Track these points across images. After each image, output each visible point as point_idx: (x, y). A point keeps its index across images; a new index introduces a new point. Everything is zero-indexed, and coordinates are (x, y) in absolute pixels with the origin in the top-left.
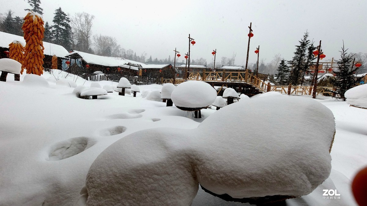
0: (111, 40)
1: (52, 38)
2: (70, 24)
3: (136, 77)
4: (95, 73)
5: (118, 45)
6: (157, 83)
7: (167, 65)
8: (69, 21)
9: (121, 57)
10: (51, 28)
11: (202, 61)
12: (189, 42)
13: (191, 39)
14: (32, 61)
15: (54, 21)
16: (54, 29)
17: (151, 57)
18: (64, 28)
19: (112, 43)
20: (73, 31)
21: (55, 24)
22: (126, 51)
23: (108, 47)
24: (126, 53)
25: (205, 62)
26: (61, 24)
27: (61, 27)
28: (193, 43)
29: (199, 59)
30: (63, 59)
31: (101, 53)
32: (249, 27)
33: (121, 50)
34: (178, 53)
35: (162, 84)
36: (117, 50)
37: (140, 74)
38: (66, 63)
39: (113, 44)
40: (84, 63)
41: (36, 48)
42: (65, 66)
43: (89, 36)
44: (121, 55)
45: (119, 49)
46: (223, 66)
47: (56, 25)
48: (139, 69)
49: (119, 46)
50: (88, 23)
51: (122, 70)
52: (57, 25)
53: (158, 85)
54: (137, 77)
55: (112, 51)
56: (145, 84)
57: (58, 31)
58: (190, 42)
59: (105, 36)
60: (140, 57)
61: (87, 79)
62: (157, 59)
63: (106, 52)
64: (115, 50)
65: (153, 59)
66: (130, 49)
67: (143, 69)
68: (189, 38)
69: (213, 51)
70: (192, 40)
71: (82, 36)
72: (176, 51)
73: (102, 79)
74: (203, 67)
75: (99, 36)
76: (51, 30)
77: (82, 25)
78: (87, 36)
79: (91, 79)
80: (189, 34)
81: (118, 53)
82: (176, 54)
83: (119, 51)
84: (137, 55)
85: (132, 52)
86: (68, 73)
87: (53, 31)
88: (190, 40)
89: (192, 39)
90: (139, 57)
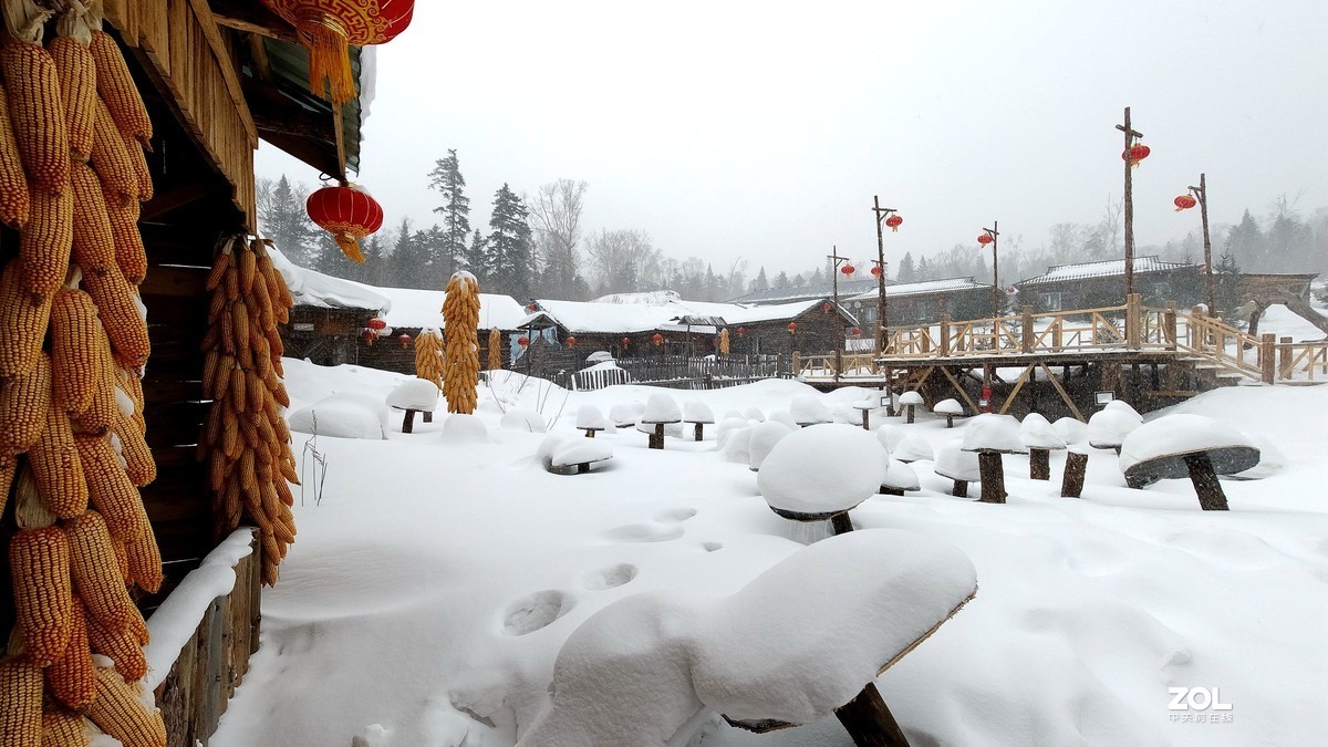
0: (635, 240)
1: (489, 268)
2: (529, 221)
3: (709, 357)
4: (590, 358)
5: (653, 251)
6: (779, 376)
7: (815, 302)
8: (526, 214)
9: (664, 288)
10: (486, 242)
11: (963, 256)
12: (879, 224)
13: (882, 213)
14: (459, 381)
15: (493, 223)
16: (492, 244)
17: (762, 273)
18: (513, 235)
19: (638, 249)
20: (535, 237)
21: (495, 230)
22: (680, 265)
23: (628, 263)
24: (681, 272)
25: (976, 259)
26: (508, 226)
27: (507, 234)
28: (895, 222)
29: (948, 249)
30: (514, 332)
31: (608, 284)
32: (1119, 127)
33: (664, 263)
34: (843, 264)
35: (796, 376)
36: (653, 266)
37: (725, 346)
38: (520, 342)
39: (641, 251)
40: (562, 332)
41: (466, 349)
42: (517, 351)
43: (573, 241)
44: (665, 282)
45: (659, 263)
46: (1051, 269)
47: (496, 233)
48: (719, 329)
49: (658, 252)
50: (572, 205)
51: (667, 341)
52: (499, 230)
53: (782, 381)
54: (713, 357)
55: (639, 274)
56: (737, 381)
57: (500, 251)
58: (882, 222)
59: (615, 232)
60: (726, 276)
61: (571, 388)
62: (783, 275)
63: (623, 278)
64: (647, 268)
65: (771, 276)
66: (692, 259)
67: (733, 328)
68: (877, 210)
69: (983, 233)
70: (889, 215)
71: (557, 245)
72: (835, 257)
73: (609, 379)
74: (963, 284)
75: (600, 236)
76: (485, 249)
77: (556, 216)
78: (568, 244)
79: (579, 386)
80: (876, 197)
81: (655, 275)
82: (839, 268)
83: (658, 271)
84: (716, 273)
85: (700, 264)
86: (525, 376)
87: (491, 249)
88: (878, 214)
89: (888, 210)
90: (721, 277)
